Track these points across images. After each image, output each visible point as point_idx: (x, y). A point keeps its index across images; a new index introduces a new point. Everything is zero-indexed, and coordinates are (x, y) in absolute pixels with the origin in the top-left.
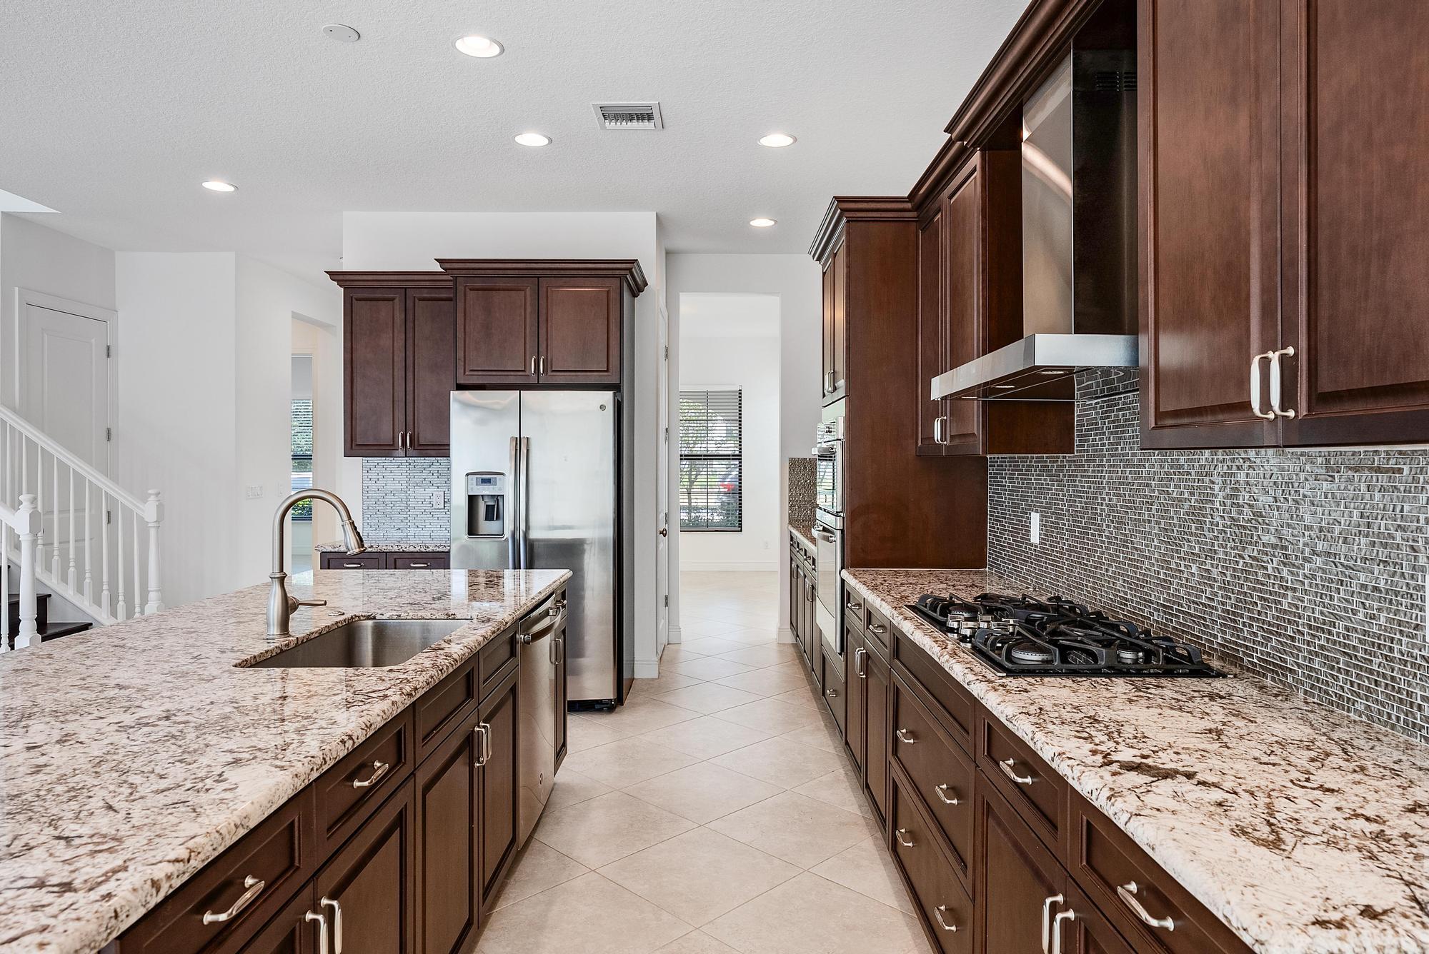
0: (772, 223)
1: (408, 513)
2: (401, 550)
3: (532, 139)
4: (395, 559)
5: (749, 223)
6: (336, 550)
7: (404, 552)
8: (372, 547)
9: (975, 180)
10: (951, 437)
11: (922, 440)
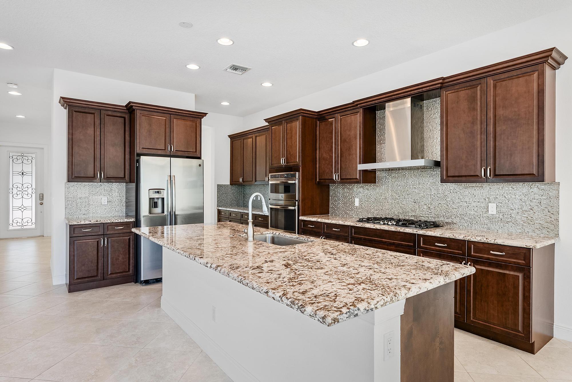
0: (229, 104)
1: (89, 207)
2: (111, 222)
3: (193, 67)
4: (108, 226)
5: (220, 103)
6: (79, 224)
7: (112, 223)
8: (97, 221)
9: (358, 115)
10: (341, 179)
11: (319, 179)
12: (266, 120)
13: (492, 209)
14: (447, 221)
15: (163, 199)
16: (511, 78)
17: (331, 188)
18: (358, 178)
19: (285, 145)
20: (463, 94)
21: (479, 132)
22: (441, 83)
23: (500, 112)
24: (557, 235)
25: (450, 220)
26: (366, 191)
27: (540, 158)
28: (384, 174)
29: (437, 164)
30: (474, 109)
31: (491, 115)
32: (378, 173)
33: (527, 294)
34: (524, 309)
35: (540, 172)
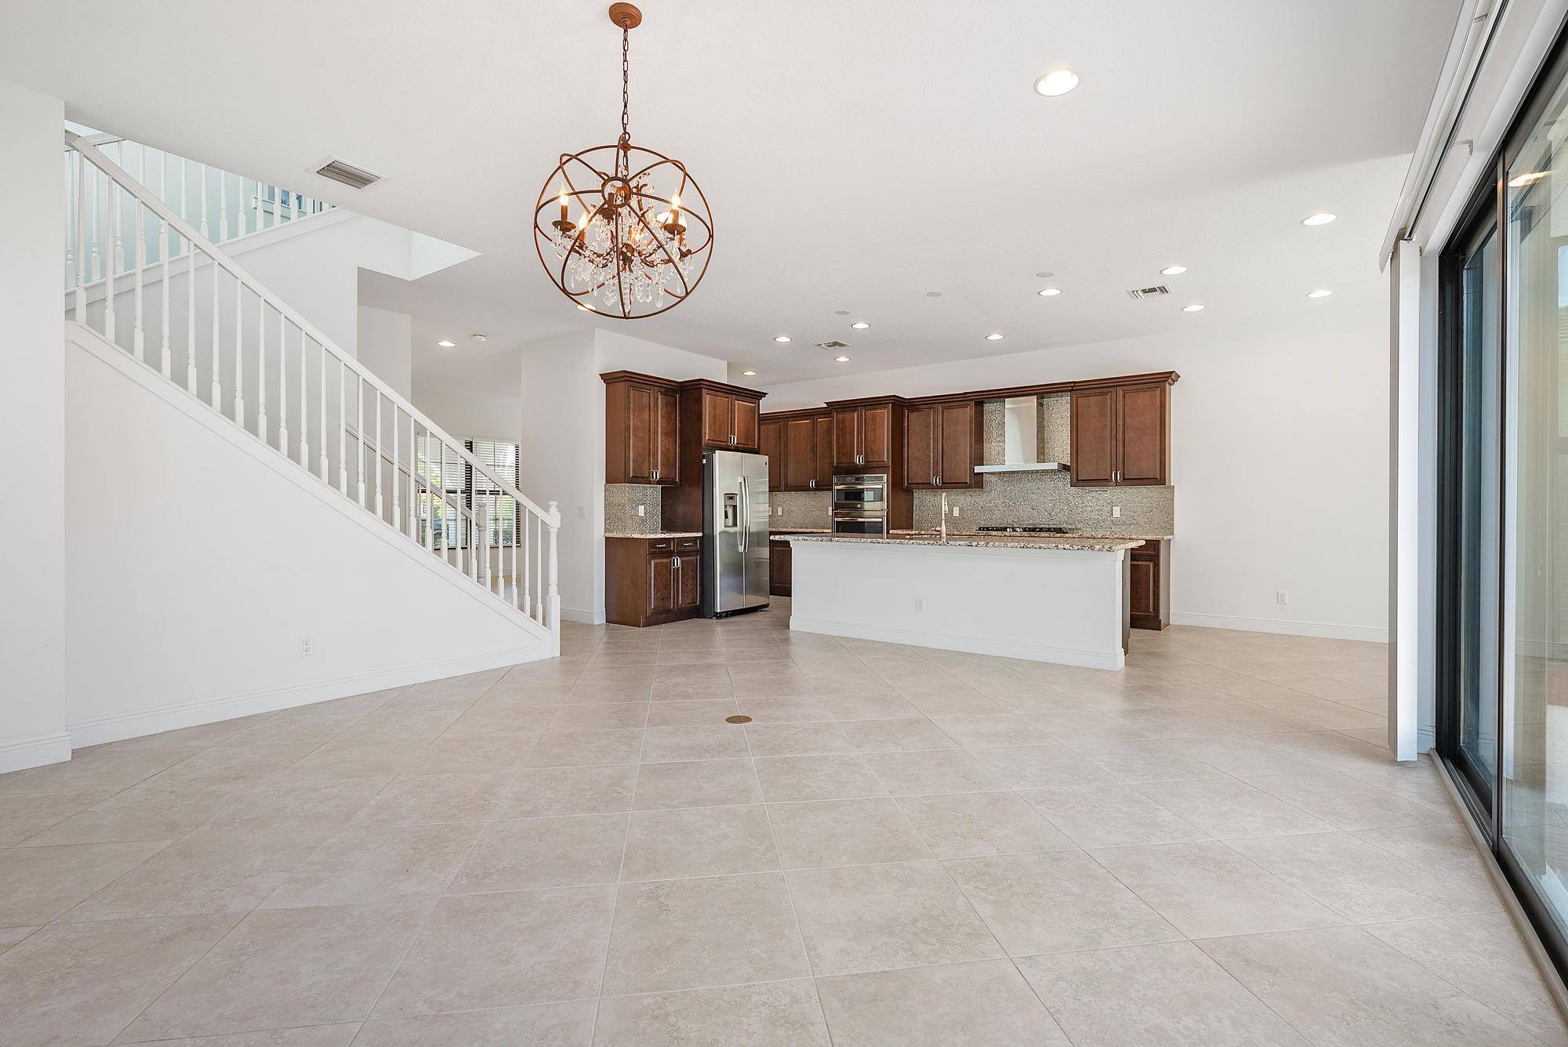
3: (784, 339)
4: (678, 542)
9: (968, 408)
10: (943, 483)
11: (908, 484)
12: (826, 403)
13: (1117, 512)
14: (1070, 527)
15: (735, 507)
16: (1138, 390)
17: (915, 495)
18: (968, 482)
19: (862, 438)
20: (1093, 399)
21: (1109, 439)
22: (1072, 387)
23: (1128, 421)
24: (1172, 533)
25: (1073, 527)
26: (969, 499)
27: (1163, 463)
28: (993, 479)
29: (1065, 468)
30: (1104, 415)
31: (1120, 423)
32: (985, 477)
33: (1156, 579)
34: (1154, 592)
35: (1162, 477)
